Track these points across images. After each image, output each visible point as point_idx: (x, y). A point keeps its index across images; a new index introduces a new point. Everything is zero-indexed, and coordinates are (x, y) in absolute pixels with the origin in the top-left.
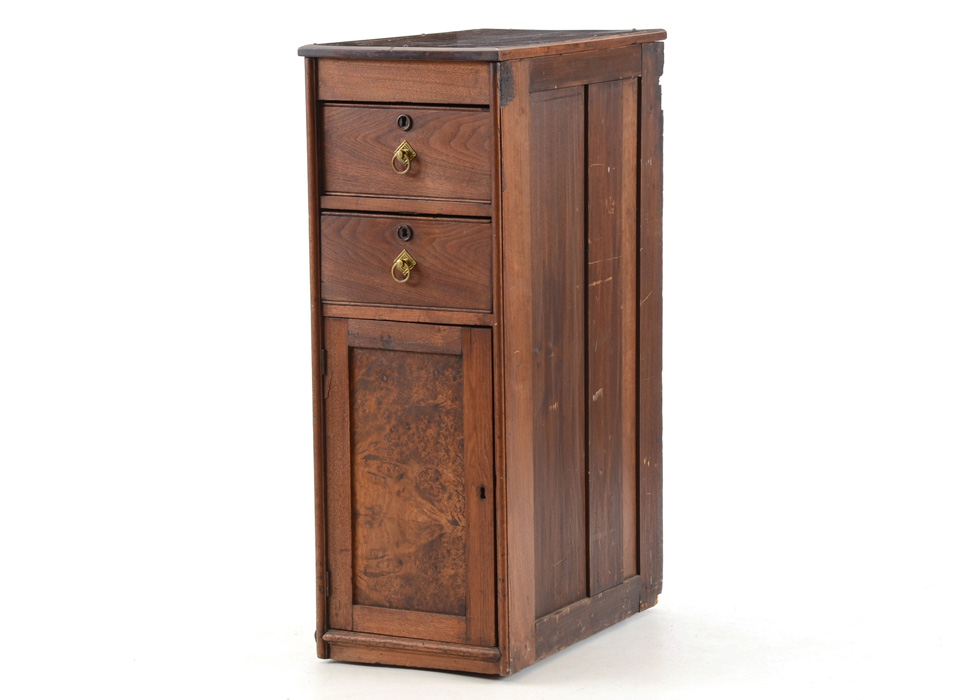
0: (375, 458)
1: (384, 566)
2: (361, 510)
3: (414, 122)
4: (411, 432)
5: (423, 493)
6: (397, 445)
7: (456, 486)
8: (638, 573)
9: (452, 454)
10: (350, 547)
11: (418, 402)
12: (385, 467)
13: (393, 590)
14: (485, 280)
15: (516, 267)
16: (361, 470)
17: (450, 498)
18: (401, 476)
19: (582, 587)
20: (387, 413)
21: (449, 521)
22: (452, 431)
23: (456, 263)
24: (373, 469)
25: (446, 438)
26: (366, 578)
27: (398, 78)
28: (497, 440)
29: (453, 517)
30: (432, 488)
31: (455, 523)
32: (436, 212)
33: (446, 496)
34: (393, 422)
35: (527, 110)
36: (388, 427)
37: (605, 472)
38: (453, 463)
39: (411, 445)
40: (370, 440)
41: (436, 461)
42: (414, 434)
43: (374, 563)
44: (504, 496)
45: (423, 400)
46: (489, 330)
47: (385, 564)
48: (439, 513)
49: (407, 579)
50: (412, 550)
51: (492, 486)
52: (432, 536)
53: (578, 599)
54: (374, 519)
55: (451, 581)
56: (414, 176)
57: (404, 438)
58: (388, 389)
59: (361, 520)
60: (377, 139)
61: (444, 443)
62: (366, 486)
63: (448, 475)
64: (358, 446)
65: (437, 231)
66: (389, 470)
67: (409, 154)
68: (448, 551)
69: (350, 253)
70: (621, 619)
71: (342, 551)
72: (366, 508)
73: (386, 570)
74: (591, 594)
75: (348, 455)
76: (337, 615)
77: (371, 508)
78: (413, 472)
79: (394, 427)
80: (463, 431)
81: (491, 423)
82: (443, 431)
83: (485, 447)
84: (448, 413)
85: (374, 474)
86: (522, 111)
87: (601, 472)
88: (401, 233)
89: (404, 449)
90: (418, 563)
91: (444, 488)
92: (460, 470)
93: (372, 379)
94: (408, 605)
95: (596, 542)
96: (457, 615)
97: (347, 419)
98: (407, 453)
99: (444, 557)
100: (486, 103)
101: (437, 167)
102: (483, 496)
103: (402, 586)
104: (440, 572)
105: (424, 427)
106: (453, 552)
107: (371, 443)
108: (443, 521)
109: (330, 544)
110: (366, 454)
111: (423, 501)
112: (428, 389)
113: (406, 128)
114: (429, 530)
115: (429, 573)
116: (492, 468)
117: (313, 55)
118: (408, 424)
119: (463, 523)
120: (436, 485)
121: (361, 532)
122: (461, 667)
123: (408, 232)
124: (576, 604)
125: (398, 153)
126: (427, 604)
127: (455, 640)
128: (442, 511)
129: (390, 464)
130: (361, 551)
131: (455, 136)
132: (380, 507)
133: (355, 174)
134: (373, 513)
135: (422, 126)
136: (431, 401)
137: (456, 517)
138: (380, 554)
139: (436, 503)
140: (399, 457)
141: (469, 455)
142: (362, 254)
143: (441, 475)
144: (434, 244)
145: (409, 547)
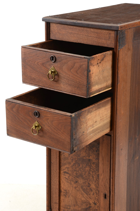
0: (67, 173)
2: (62, 190)
3: (57, 59)
4: (80, 167)
5: (84, 190)
6: (75, 171)
7: (96, 191)
9: (95, 179)
10: (58, 203)
11: (83, 157)
12: (71, 177)
15: (122, 112)
16: (62, 176)
18: (76, 182)
20: (72, 158)
21: (93, 202)
22: (95, 170)
24: (67, 177)
25: (93, 172)
28: (111, 179)
29: (94, 201)
31: (95, 204)
33: (92, 193)
34: (74, 162)
35: (131, 48)
36: (72, 163)
38: (95, 182)
39: (80, 172)
40: (66, 166)
41: (89, 180)
43: (66, 210)
44: (114, 200)
45: (84, 156)
46: (110, 137)
48: (89, 198)
51: (109, 195)
52: (87, 206)
54: (66, 194)
56: (56, 81)
57: (78, 169)
59: (62, 194)
60: (43, 64)
61: (92, 174)
62: (64, 182)
63: (93, 186)
64: (62, 167)
65: (49, 116)
66: (72, 179)
67: (54, 72)
69: (17, 118)
71: (55, 203)
72: (64, 190)
75: (58, 170)
77: (66, 190)
78: (80, 182)
79: (74, 164)
80: (99, 172)
82: (92, 170)
83: (107, 180)
84: (94, 163)
85: (67, 179)
88: (35, 114)
89: (78, 172)
91: (91, 190)
92: (97, 185)
97: (58, 158)
98: (79, 174)
100: (113, 47)
101: (65, 80)
102: (106, 197)
105: (85, 166)
107: (66, 168)
108: (91, 202)
109: (52, 200)
110: (64, 171)
111: (84, 193)
112: (87, 153)
113: (53, 61)
114: (85, 204)
116: (109, 188)
117: (48, 21)
118: (79, 164)
119: (98, 205)
120: (88, 188)
121: (62, 198)
123: (38, 114)
125: (50, 72)
129: (73, 177)
130: (62, 204)
131: (73, 67)
132: (69, 191)
133: (34, 77)
134: (66, 192)
135: (60, 61)
136: (88, 158)
137: (96, 202)
138: (69, 207)
139: (88, 195)
140: (76, 175)
141: (101, 181)
142: (21, 120)
143: (90, 185)
144: (48, 121)
145: (79, 208)
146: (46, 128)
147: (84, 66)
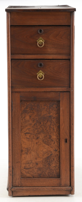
0: (28, 133)
1: (31, 166)
2: (23, 149)
5: (45, 143)
6: (36, 129)
7: (56, 139)
9: (55, 130)
10: (20, 161)
13: (34, 172)
16: (24, 137)
17: (54, 143)
18: (38, 138)
20: (33, 119)
21: (54, 150)
22: (55, 123)
25: (53, 125)
26: (25, 170)
29: (55, 149)
30: (48, 141)
31: (56, 151)
32: (51, 58)
33: (53, 143)
34: (35, 122)
36: (33, 124)
38: (56, 133)
39: (41, 129)
40: (27, 128)
41: (50, 133)
42: (42, 125)
43: (28, 165)
45: (45, 115)
46: (69, 93)
47: (32, 165)
49: (39, 169)
50: (41, 160)
52: (48, 155)
54: (28, 152)
55: (54, 168)
57: (39, 127)
58: (33, 112)
59: (23, 152)
61: (52, 127)
62: (26, 142)
63: (54, 137)
64: (23, 130)
66: (33, 137)
68: (54, 159)
71: (17, 162)
72: (25, 149)
73: (32, 167)
75: (20, 133)
76: (15, 182)
77: (27, 149)
78: (42, 136)
79: (35, 123)
80: (59, 123)
81: (69, 120)
82: (52, 124)
83: (67, 127)
84: (54, 118)
85: (28, 138)
89: (39, 130)
90: (43, 163)
91: (52, 140)
93: (28, 109)
94: (40, 176)
96: (56, 178)
99: (52, 161)
102: (66, 142)
103: (37, 171)
104: (51, 166)
105: (46, 123)
106: (55, 159)
107: (27, 129)
108: (52, 150)
110: (25, 132)
111: (45, 145)
112: (47, 111)
114: (47, 153)
115: (47, 166)
116: (69, 133)
118: (40, 122)
119: (59, 150)
121: (23, 156)
122: (58, 194)
126: (46, 175)
127: (56, 186)
128: (51, 147)
129: (34, 135)
130: (23, 162)
132: (30, 148)
134: (28, 150)
136: (48, 115)
137: (56, 149)
138: (30, 162)
139: (50, 145)
140: (37, 133)
141: (62, 130)
143: (51, 137)
145: (40, 159)
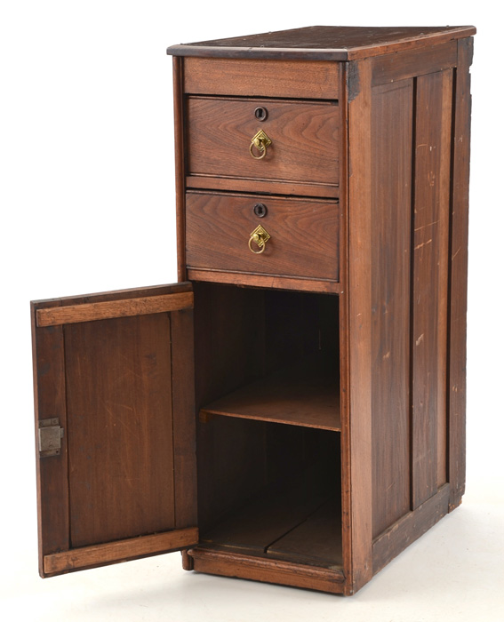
3: (270, 113)
8: (448, 481)
14: (331, 252)
19: (407, 503)
23: (306, 238)
27: (256, 75)
32: (289, 193)
35: (370, 102)
37: (425, 404)
53: (404, 514)
56: (268, 160)
60: (237, 128)
65: (289, 209)
67: (265, 141)
69: (212, 227)
70: (435, 522)
74: (414, 508)
86: (366, 103)
87: (421, 405)
88: (257, 210)
95: (418, 463)
100: (336, 98)
101: (290, 154)
113: (262, 119)
117: (180, 54)
123: (264, 210)
124: (403, 520)
125: (255, 141)
131: (306, 127)
133: (217, 158)
135: (276, 118)
142: (222, 228)
144: (286, 221)
146: (281, 236)
147: (332, 120)
